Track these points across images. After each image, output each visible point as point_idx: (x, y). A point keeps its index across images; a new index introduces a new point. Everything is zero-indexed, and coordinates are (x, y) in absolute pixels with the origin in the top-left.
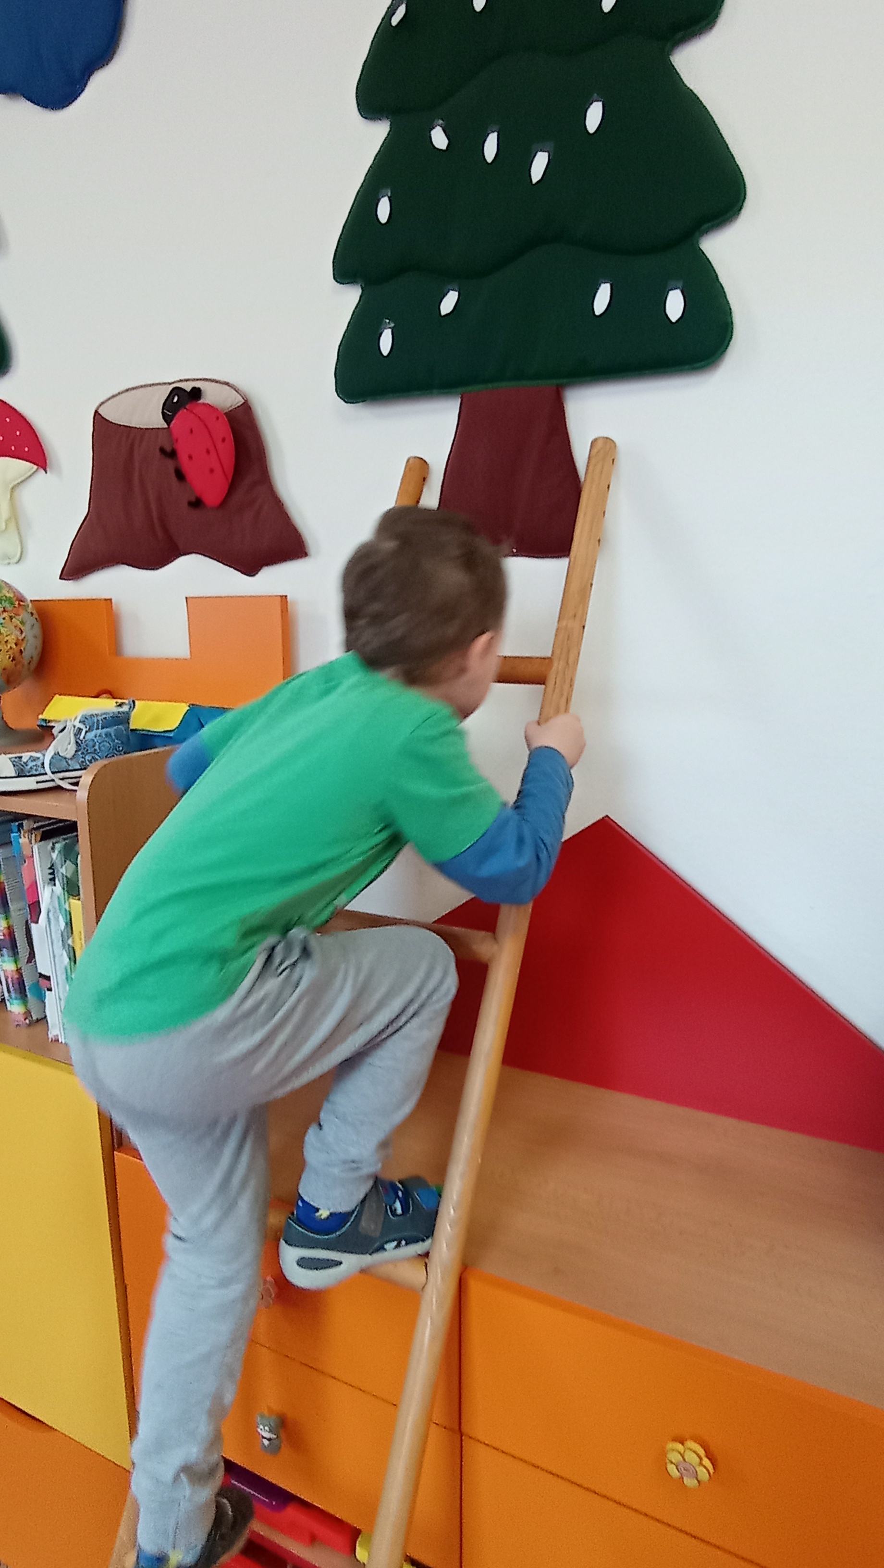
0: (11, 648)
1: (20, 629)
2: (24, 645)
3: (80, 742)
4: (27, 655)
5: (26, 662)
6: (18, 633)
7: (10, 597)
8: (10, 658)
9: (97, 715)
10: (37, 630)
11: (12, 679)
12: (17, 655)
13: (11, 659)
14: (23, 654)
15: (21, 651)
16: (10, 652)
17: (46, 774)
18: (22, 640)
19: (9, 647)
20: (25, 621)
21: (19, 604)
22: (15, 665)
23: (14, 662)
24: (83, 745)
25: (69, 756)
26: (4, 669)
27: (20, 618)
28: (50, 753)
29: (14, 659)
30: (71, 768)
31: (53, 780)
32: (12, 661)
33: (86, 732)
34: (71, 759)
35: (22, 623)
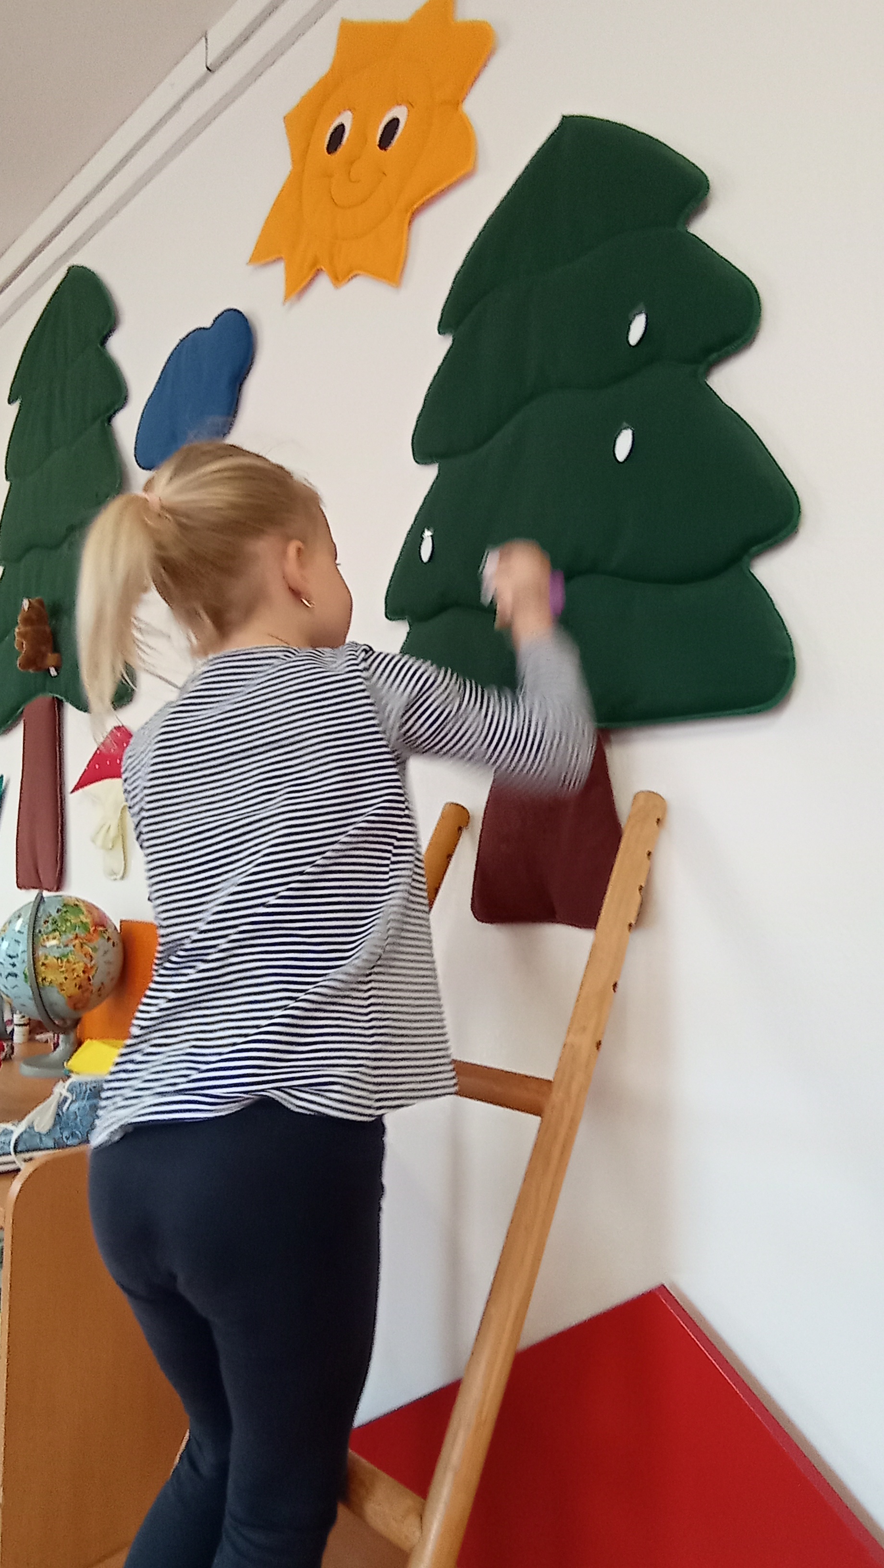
0: (78, 976)
1: (91, 956)
2: (93, 972)
3: (61, 1114)
4: (96, 982)
5: (95, 989)
6: (87, 960)
7: (87, 923)
8: (76, 986)
9: (87, 1083)
10: (114, 955)
11: (79, 1005)
12: (85, 983)
13: (78, 986)
14: (91, 982)
15: (89, 979)
16: (78, 981)
17: (10, 1154)
18: (92, 967)
19: (75, 976)
20: (97, 947)
21: (95, 930)
22: (83, 992)
23: (80, 990)
24: (64, 1118)
25: (44, 1131)
26: (70, 997)
27: (92, 945)
28: (22, 1126)
29: (80, 987)
30: (42, 1146)
31: (14, 1162)
32: (79, 988)
33: (72, 1102)
34: (45, 1135)
35: (95, 949)
